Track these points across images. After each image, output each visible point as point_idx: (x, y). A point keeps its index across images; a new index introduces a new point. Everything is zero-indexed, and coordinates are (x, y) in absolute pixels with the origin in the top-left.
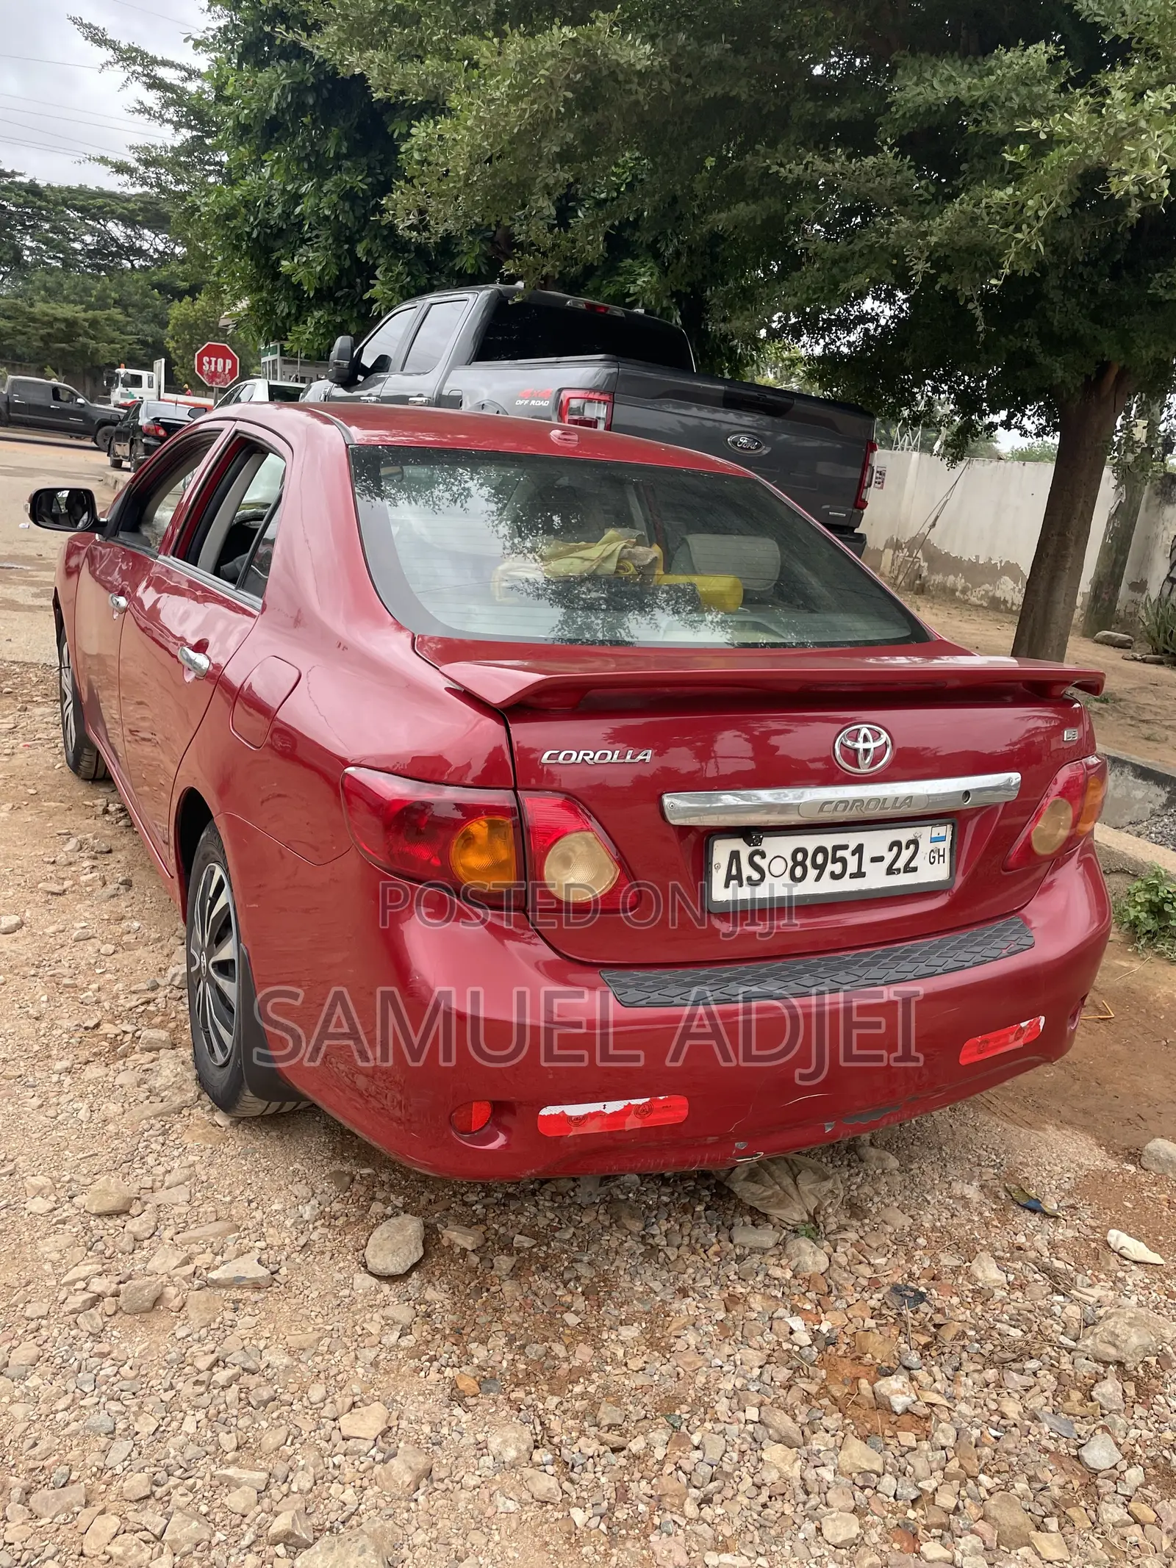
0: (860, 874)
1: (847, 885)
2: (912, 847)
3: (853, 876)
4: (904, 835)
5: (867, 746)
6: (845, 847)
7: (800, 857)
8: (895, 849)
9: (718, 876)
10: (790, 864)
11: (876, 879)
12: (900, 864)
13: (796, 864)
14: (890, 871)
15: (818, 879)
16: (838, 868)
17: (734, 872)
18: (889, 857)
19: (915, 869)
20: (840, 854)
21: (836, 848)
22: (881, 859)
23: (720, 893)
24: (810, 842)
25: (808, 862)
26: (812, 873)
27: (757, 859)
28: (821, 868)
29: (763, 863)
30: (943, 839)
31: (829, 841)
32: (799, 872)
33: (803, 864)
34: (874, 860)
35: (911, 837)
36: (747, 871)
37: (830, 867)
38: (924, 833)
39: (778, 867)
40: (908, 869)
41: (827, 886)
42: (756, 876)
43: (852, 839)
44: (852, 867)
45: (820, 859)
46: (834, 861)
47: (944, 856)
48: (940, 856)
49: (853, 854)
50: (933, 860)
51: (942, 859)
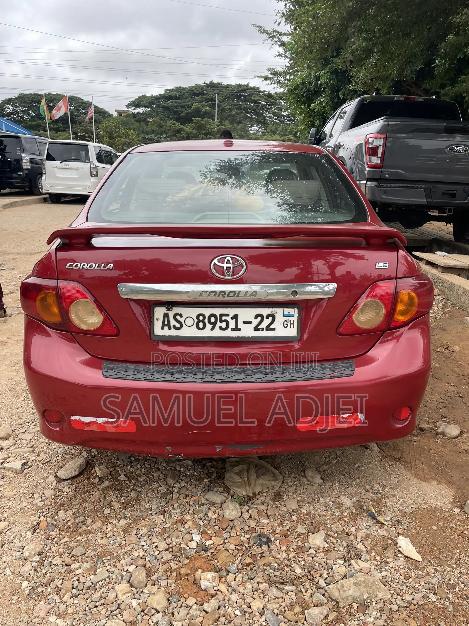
0: (237, 329)
1: (229, 333)
2: (271, 318)
3: (233, 329)
4: (265, 312)
5: (228, 265)
6: (227, 315)
7: (201, 318)
8: (259, 318)
9: (158, 325)
10: (196, 321)
11: (247, 332)
12: (264, 325)
13: (199, 321)
14: (256, 328)
15: (212, 329)
16: (224, 325)
17: (166, 322)
18: (256, 322)
19: (274, 329)
20: (224, 318)
21: (221, 315)
22: (250, 322)
23: (159, 331)
24: (207, 312)
25: (206, 321)
26: (209, 326)
27: (178, 317)
28: (214, 324)
29: (182, 320)
30: (293, 315)
31: (218, 311)
32: (201, 325)
33: (203, 321)
34: (245, 322)
35: (270, 313)
36: (173, 323)
37: (219, 324)
38: (279, 312)
39: (189, 322)
40: (268, 328)
41: (217, 333)
42: (178, 325)
43: (232, 312)
44: (232, 324)
45: (213, 320)
46: (221, 321)
47: (293, 324)
48: (291, 324)
49: (232, 318)
50: (286, 326)
51: (292, 326)
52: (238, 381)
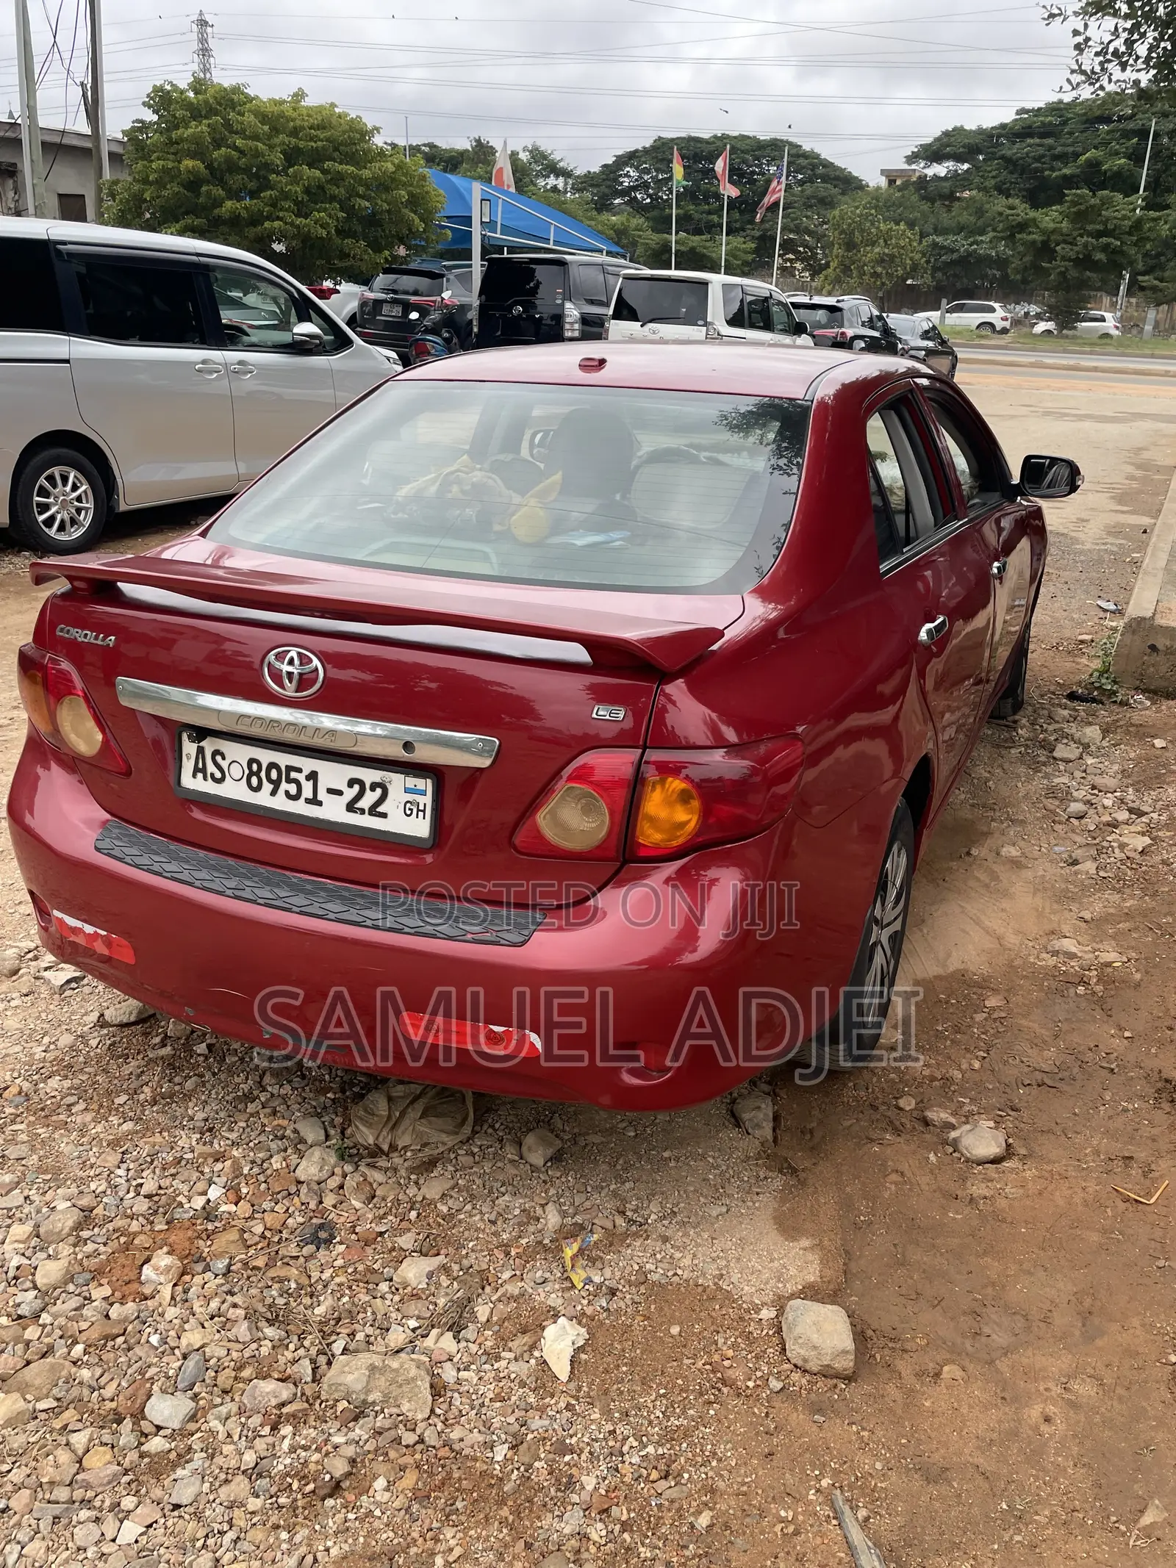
0: (314, 801)
1: (300, 808)
2: (379, 791)
3: (308, 801)
4: (369, 776)
5: (290, 669)
6: (299, 770)
7: (255, 767)
8: (357, 787)
9: (188, 766)
10: (247, 772)
11: (334, 811)
12: (366, 802)
13: (251, 774)
14: (351, 807)
15: (273, 793)
16: (293, 789)
17: (200, 765)
18: (350, 793)
19: (384, 815)
20: (293, 775)
21: (290, 769)
22: (340, 793)
23: (189, 781)
24: (266, 756)
25: (263, 774)
26: (267, 787)
27: (219, 758)
28: (276, 784)
29: (224, 764)
30: (424, 793)
31: (284, 759)
32: (254, 781)
33: (258, 774)
34: (330, 791)
35: (378, 780)
36: (211, 768)
37: (284, 786)
38: (397, 782)
39: (236, 771)
40: (373, 811)
41: (280, 803)
42: (218, 775)
43: (308, 764)
44: (307, 791)
45: (274, 774)
46: (289, 781)
47: (424, 811)
48: (418, 810)
49: (308, 778)
50: (408, 812)
51: (421, 814)
52: (295, 909)
